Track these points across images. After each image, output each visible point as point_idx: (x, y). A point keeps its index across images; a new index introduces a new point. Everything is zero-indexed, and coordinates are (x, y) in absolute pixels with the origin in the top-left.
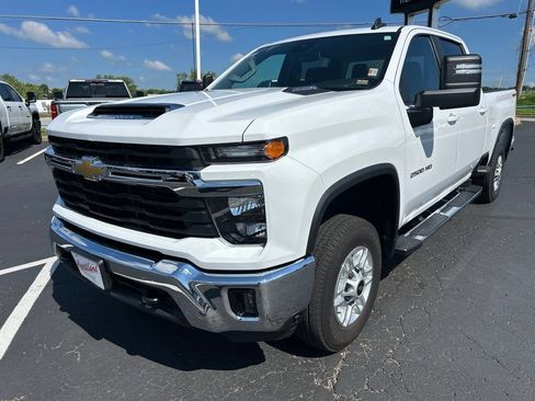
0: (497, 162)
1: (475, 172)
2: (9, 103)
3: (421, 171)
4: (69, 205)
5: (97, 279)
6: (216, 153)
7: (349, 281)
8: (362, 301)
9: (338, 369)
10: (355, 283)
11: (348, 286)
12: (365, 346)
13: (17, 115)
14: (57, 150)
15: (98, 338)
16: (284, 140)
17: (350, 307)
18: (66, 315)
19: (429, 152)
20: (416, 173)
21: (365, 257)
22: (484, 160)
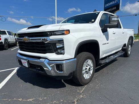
0: (129, 46)
1: (122, 48)
2: (10, 36)
3: (106, 44)
4: (21, 50)
5: (26, 65)
6: (53, 33)
7: (86, 67)
8: (90, 74)
9: (84, 89)
10: (88, 68)
11: (86, 69)
12: (91, 85)
13: (12, 39)
14: (19, 37)
15: (26, 82)
16: (69, 30)
17: (87, 74)
18: (19, 78)
19: (108, 39)
20: (104, 44)
21: (91, 62)
22: (125, 45)
